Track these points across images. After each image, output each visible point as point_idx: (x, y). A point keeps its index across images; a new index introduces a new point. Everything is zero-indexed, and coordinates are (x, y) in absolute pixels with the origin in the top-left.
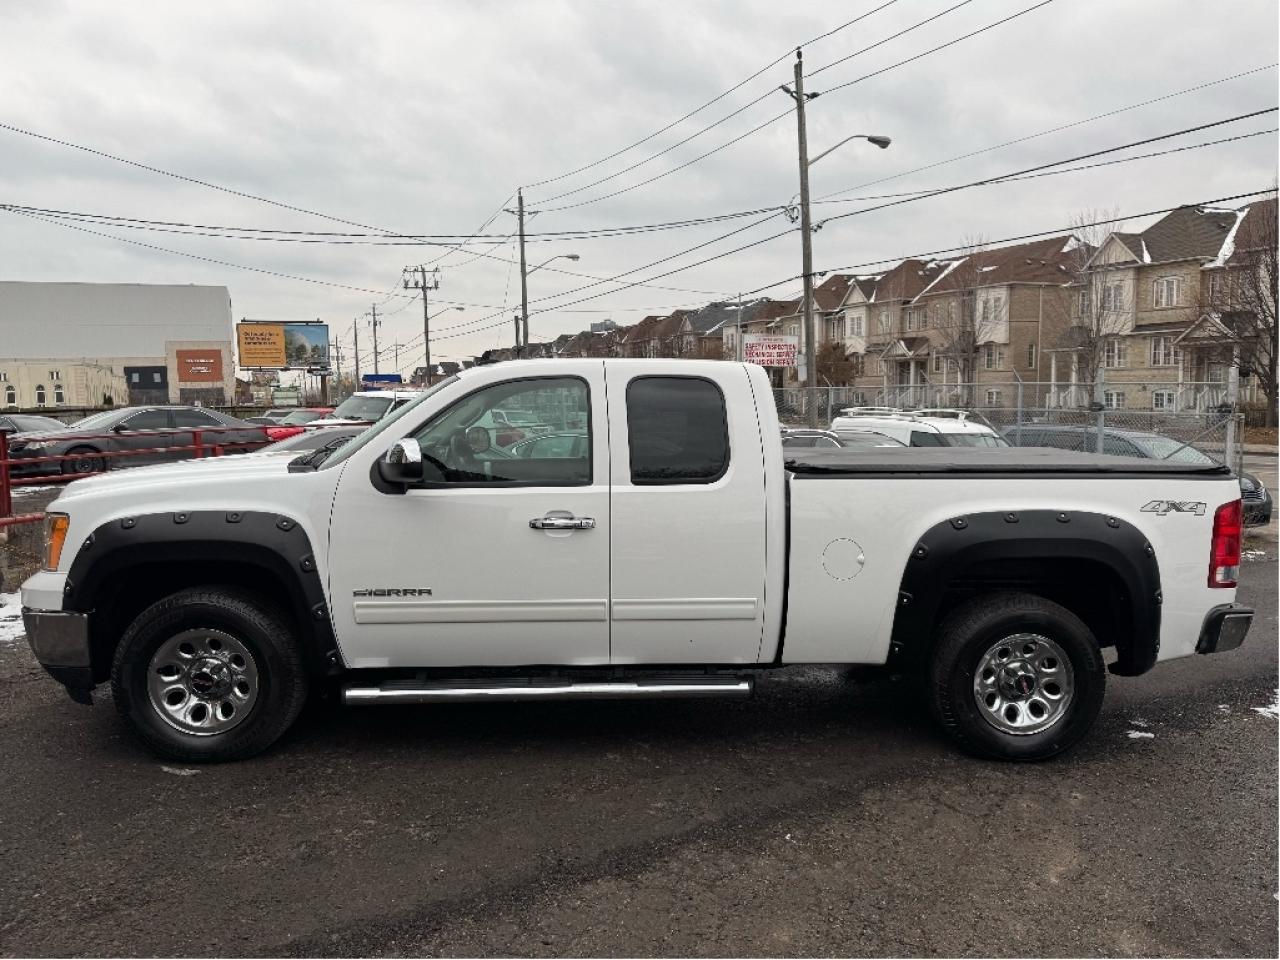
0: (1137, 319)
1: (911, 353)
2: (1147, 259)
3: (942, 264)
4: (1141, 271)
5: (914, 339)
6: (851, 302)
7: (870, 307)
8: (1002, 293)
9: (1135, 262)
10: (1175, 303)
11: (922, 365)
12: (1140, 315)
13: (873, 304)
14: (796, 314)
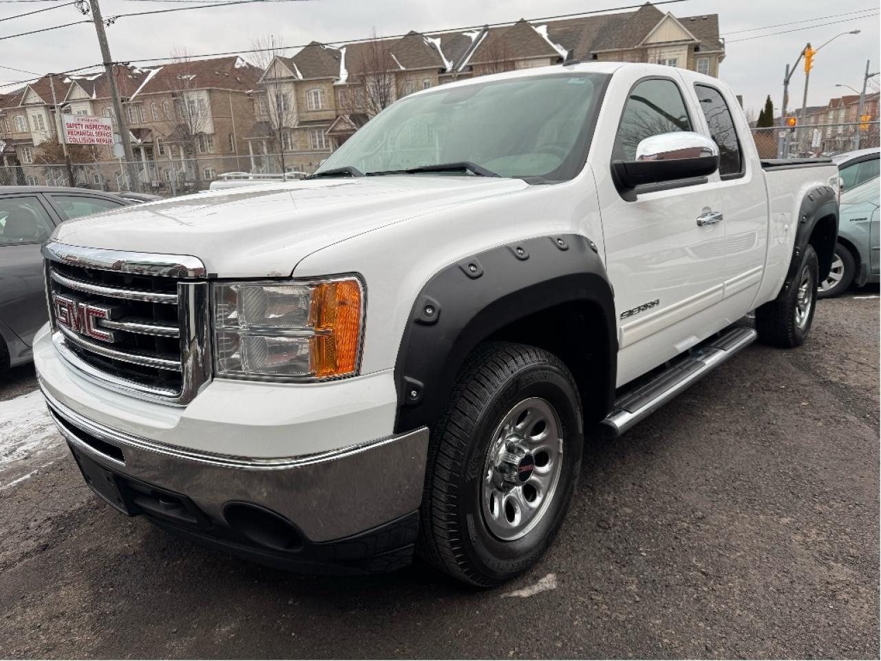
0: (299, 116)
1: (140, 141)
2: (300, 77)
3: (145, 70)
4: (297, 84)
5: (139, 130)
6: (73, 97)
7: (92, 102)
8: (204, 96)
9: (292, 77)
10: (320, 107)
11: (149, 151)
12: (301, 114)
13: (95, 100)
14: (20, 106)
